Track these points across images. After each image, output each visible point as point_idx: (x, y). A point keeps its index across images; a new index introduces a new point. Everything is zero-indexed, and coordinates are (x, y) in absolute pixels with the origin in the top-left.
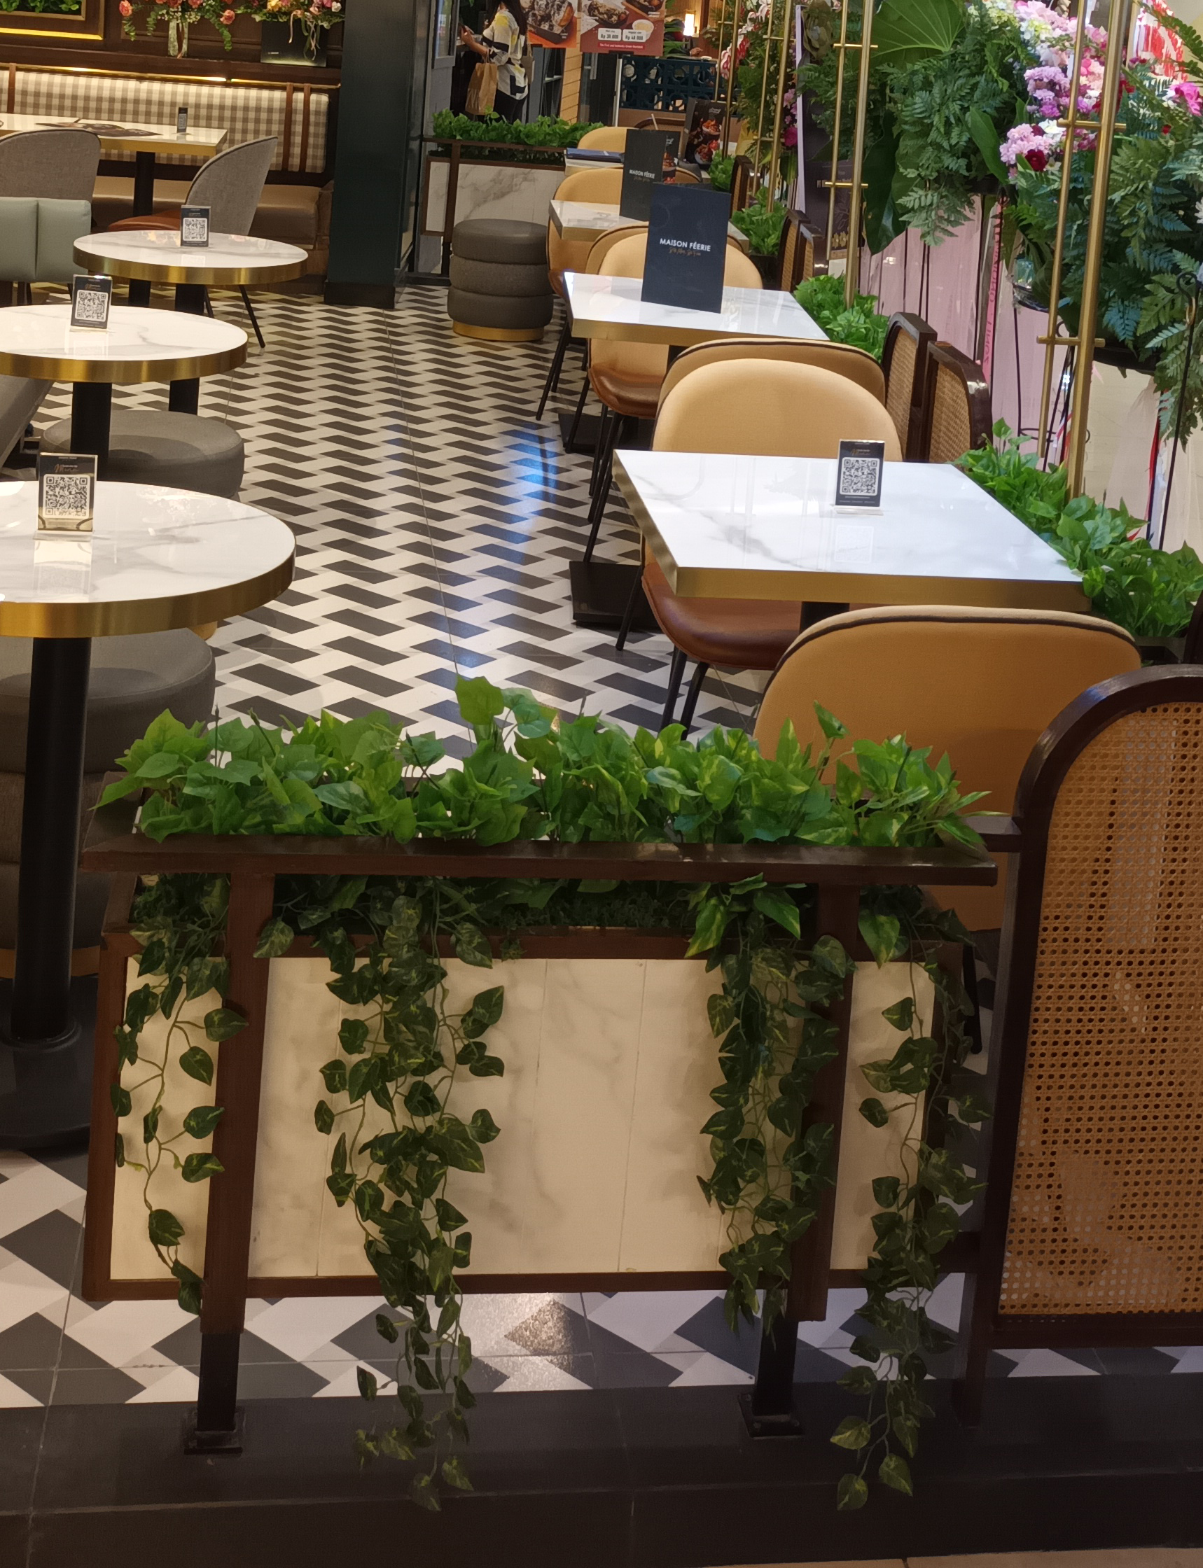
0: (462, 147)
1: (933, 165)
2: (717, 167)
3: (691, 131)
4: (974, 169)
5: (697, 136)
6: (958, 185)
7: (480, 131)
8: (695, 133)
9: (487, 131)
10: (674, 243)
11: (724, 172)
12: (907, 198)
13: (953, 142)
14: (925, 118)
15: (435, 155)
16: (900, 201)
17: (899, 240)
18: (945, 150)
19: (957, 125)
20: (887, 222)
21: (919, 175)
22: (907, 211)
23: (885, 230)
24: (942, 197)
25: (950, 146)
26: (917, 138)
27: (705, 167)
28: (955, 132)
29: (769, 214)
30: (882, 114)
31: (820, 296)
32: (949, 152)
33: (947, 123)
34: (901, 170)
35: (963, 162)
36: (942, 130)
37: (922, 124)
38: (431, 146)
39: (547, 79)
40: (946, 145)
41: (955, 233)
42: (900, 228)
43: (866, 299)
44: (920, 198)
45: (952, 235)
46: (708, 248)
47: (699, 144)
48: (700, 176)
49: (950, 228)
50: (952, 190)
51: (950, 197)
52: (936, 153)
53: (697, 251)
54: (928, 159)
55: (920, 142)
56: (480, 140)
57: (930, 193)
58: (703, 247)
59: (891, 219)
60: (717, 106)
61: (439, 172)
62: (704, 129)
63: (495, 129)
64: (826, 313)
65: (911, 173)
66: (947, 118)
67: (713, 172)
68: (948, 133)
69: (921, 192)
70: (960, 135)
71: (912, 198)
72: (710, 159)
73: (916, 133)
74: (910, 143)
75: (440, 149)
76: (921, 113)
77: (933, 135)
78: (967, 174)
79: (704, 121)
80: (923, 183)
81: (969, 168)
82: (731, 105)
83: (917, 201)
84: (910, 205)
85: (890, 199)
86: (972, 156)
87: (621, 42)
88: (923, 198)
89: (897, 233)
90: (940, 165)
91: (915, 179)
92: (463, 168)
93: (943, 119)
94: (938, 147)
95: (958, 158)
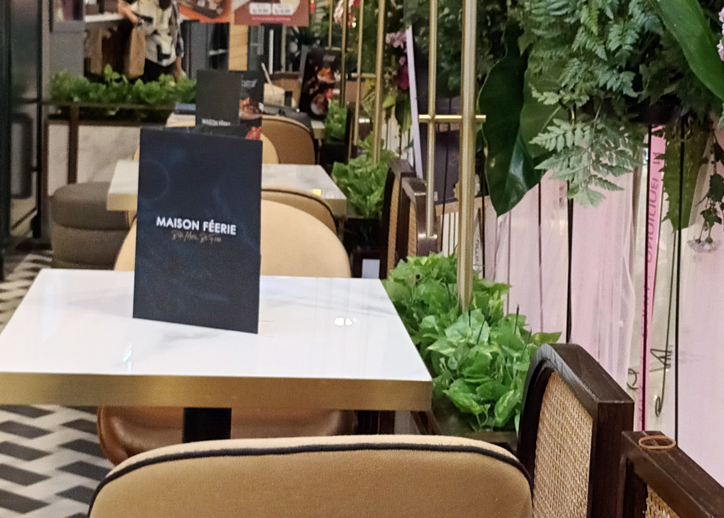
0: (81, 109)
1: (581, 85)
2: (333, 117)
3: (305, 80)
4: (646, 88)
5: (312, 86)
6: (619, 113)
7: (100, 92)
8: (309, 82)
9: (107, 92)
10: (178, 223)
11: (340, 121)
12: (546, 136)
13: (613, 46)
14: (566, 15)
15: (54, 118)
16: (535, 140)
17: (531, 195)
18: (599, 60)
19: (616, 22)
20: (517, 170)
21: (560, 102)
22: (546, 154)
23: (514, 180)
24: (598, 131)
25: (608, 52)
26: (555, 47)
27: (321, 118)
28: (614, 31)
29: (375, 166)
30: (503, 28)
31: (423, 289)
32: (605, 63)
33: (603, 20)
34: (535, 94)
35: (627, 77)
36: (595, 29)
37: (562, 25)
38: (52, 110)
39: (212, 53)
40: (600, 52)
41: (618, 185)
42: (533, 178)
43: (490, 291)
44: (564, 135)
45: (612, 186)
46: (232, 230)
47: (315, 94)
48: (309, 126)
49: (610, 178)
50: (611, 121)
51: (609, 131)
52: (585, 66)
53: (215, 235)
54: (574, 77)
55: (562, 53)
56: (99, 101)
57: (579, 126)
58: (224, 228)
59: (521, 167)
60: (331, 53)
61: (58, 134)
62: (319, 77)
63: (115, 89)
64: (429, 321)
65: (550, 99)
66: (602, 12)
67: (328, 122)
68: (603, 35)
69: (565, 126)
70: (622, 35)
71: (553, 135)
72: (326, 109)
73: (553, 39)
74: (545, 54)
75: (60, 112)
76: (559, 9)
77: (581, 38)
78: (634, 94)
79: (320, 69)
80: (567, 110)
81: (637, 85)
82: (346, 51)
83: (561, 138)
84: (550, 147)
85: (518, 139)
86: (642, 68)
87: (271, 16)
88: (569, 135)
89: (530, 186)
90: (593, 83)
91: (554, 107)
92: (84, 131)
93: (595, 13)
94: (588, 56)
95: (620, 71)
